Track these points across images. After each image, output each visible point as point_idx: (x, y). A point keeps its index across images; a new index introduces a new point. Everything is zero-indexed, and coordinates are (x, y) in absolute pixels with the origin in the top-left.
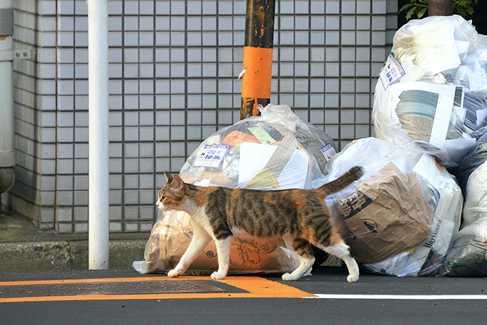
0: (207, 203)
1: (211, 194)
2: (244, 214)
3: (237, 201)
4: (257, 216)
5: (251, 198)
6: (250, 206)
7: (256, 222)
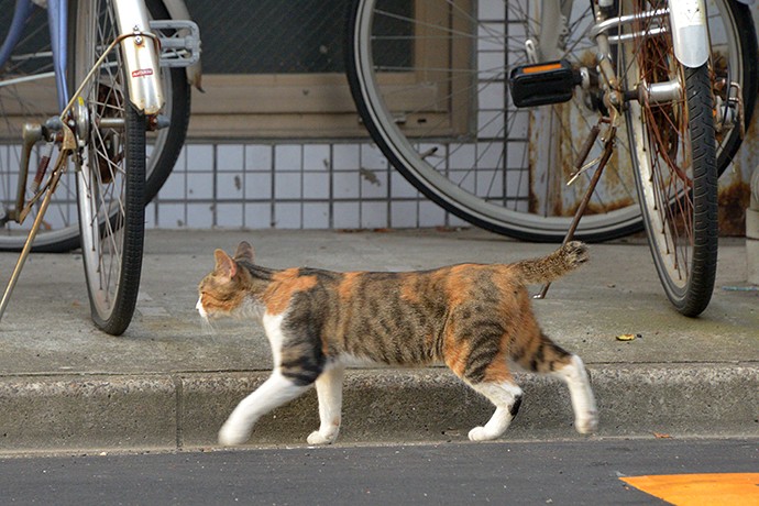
0: (289, 310)
1: (301, 293)
2: (366, 330)
3: (351, 302)
4: (388, 331)
5: (377, 294)
6: (375, 311)
7: (389, 341)
